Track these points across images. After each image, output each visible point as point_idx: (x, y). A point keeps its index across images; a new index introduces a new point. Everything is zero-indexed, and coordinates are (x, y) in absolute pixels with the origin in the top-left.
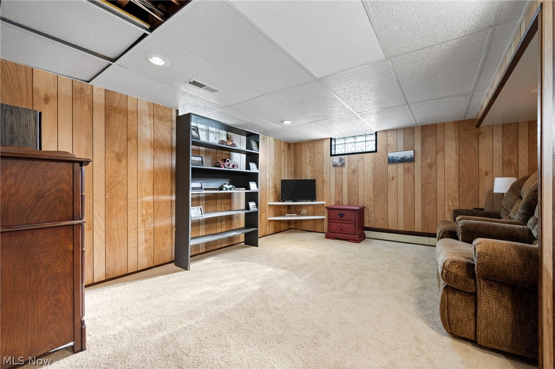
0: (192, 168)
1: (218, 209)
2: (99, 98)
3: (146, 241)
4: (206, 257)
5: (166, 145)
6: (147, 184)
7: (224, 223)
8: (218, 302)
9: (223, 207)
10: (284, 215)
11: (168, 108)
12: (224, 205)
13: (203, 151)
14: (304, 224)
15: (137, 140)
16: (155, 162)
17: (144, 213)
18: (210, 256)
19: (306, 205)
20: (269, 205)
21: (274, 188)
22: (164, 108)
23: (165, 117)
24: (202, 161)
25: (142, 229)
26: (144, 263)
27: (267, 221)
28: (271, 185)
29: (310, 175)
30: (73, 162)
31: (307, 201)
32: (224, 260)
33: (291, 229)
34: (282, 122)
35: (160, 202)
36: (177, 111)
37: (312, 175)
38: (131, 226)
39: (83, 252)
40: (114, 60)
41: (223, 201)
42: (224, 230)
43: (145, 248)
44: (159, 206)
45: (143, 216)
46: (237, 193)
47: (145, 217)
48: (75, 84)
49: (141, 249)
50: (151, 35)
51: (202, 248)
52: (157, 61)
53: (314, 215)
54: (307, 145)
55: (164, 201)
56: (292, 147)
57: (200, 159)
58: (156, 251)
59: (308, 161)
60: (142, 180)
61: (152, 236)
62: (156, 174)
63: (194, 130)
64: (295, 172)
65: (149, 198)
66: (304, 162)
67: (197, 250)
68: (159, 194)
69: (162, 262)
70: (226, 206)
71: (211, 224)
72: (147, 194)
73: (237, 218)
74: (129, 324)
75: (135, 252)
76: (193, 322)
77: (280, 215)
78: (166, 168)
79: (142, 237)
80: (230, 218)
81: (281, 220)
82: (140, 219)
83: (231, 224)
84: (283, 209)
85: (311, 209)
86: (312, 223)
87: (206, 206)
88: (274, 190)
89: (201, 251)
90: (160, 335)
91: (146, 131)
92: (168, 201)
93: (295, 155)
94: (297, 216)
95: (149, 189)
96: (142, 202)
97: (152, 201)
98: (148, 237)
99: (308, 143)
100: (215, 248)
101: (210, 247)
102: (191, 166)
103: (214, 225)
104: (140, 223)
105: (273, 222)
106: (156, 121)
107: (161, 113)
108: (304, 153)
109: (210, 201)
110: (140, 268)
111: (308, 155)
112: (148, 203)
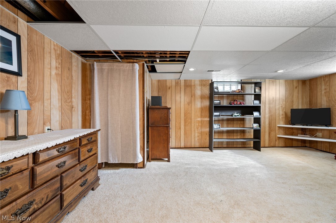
0: (214, 106)
1: (235, 126)
2: (183, 83)
3: (198, 136)
4: (225, 149)
5: (206, 96)
6: (199, 114)
7: (239, 134)
8: (213, 165)
9: (238, 125)
10: (297, 135)
11: (208, 80)
12: (239, 124)
13: (225, 96)
14: (319, 145)
15: (195, 96)
16: (202, 104)
17: (198, 125)
18: (227, 149)
19: (321, 129)
20: (279, 127)
21: (284, 115)
22: (206, 80)
23: (206, 84)
24: (220, 102)
25: (196, 131)
26: (197, 145)
27: (277, 138)
28: (281, 113)
29: (326, 105)
30: (167, 109)
31: (321, 126)
32: (232, 153)
33: (306, 147)
34: (276, 71)
35: (204, 121)
36: (212, 80)
37: (328, 104)
38: (193, 130)
39: (170, 134)
40: (181, 72)
41: (238, 122)
42: (239, 137)
43: (198, 139)
44: (203, 123)
45: (197, 126)
46: (248, 118)
47: (198, 127)
48: (176, 81)
49: (196, 139)
50: (185, 65)
51: (225, 145)
52: (192, 69)
53: (329, 139)
54: (322, 80)
55: (206, 120)
56: (308, 83)
57: (219, 102)
58: (202, 141)
59: (323, 93)
60: (196, 112)
61: (200, 135)
62: (202, 109)
63: (215, 88)
64: (311, 102)
65: (199, 119)
66: (319, 94)
67: (222, 145)
68: (203, 117)
69: (205, 147)
70: (240, 125)
71: (230, 134)
72: (199, 117)
73: (249, 132)
74: (182, 161)
75: (194, 140)
76: (199, 167)
77: (292, 135)
78: (207, 107)
79: (197, 135)
80: (243, 132)
81: (293, 139)
82: (196, 127)
83: (244, 135)
84: (294, 131)
85: (326, 133)
86: (328, 145)
87: (227, 124)
88: (284, 116)
89: (224, 146)
90: (187, 166)
91: (198, 92)
92: (207, 121)
93: (311, 89)
94: (310, 137)
95: (199, 115)
96: (197, 121)
97: (200, 120)
98: (199, 135)
99: (324, 78)
100: (232, 146)
101: (229, 145)
102: (214, 105)
103: (232, 134)
104: (196, 129)
105: (283, 139)
106: (202, 87)
107: (204, 83)
108: (319, 87)
109: (230, 122)
110: (196, 147)
111: (323, 87)
112: (199, 121)
